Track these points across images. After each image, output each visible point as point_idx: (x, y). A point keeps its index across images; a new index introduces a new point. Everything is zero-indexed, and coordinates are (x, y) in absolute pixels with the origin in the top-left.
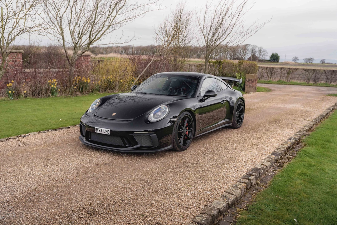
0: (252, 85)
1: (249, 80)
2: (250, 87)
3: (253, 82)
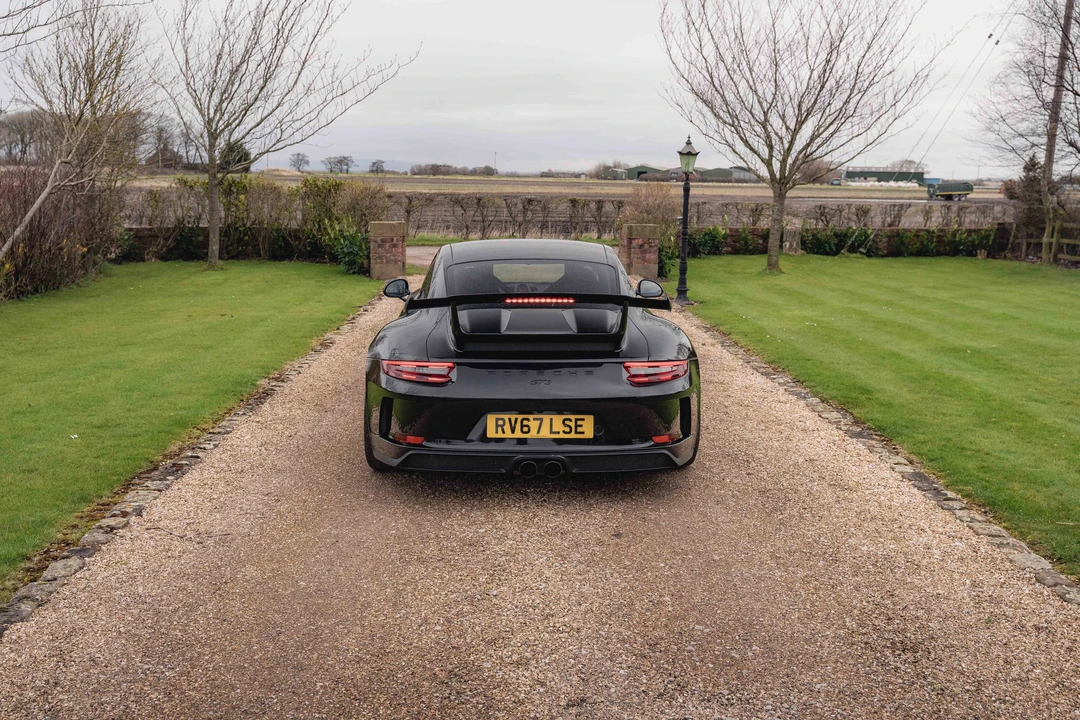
0: (394, 256)
1: (383, 241)
2: (388, 262)
3: (395, 246)
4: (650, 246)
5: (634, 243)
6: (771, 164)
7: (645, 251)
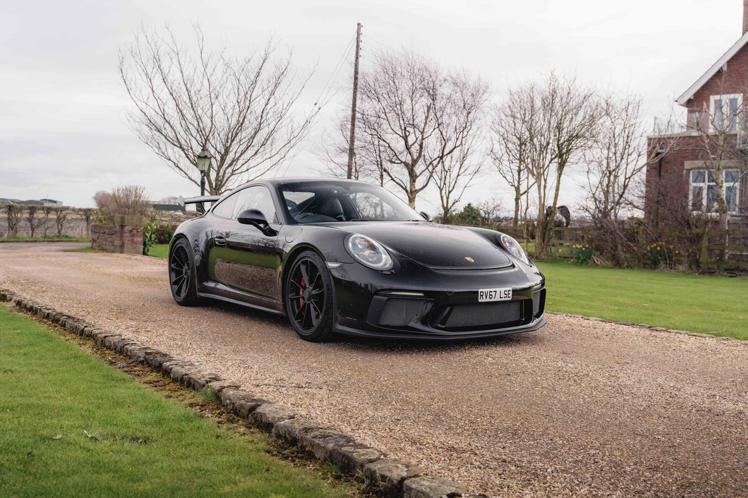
4: (137, 232)
5: (126, 229)
6: (209, 176)
7: (133, 236)
